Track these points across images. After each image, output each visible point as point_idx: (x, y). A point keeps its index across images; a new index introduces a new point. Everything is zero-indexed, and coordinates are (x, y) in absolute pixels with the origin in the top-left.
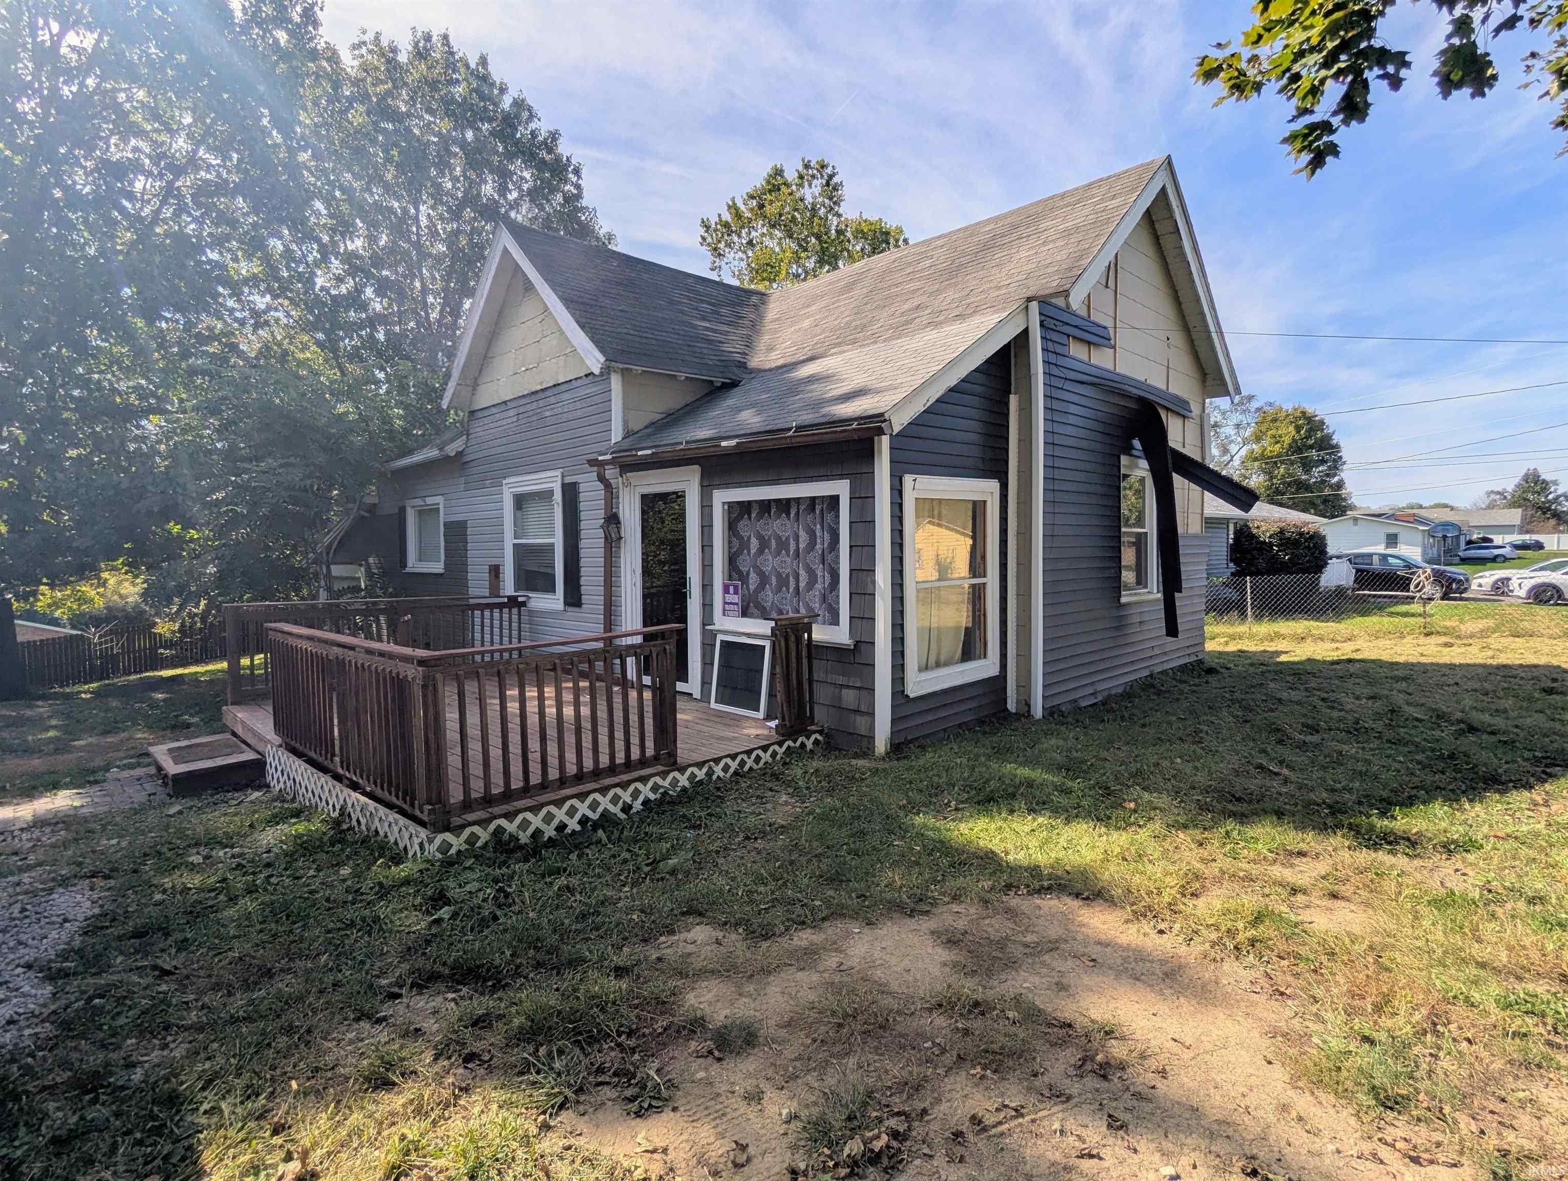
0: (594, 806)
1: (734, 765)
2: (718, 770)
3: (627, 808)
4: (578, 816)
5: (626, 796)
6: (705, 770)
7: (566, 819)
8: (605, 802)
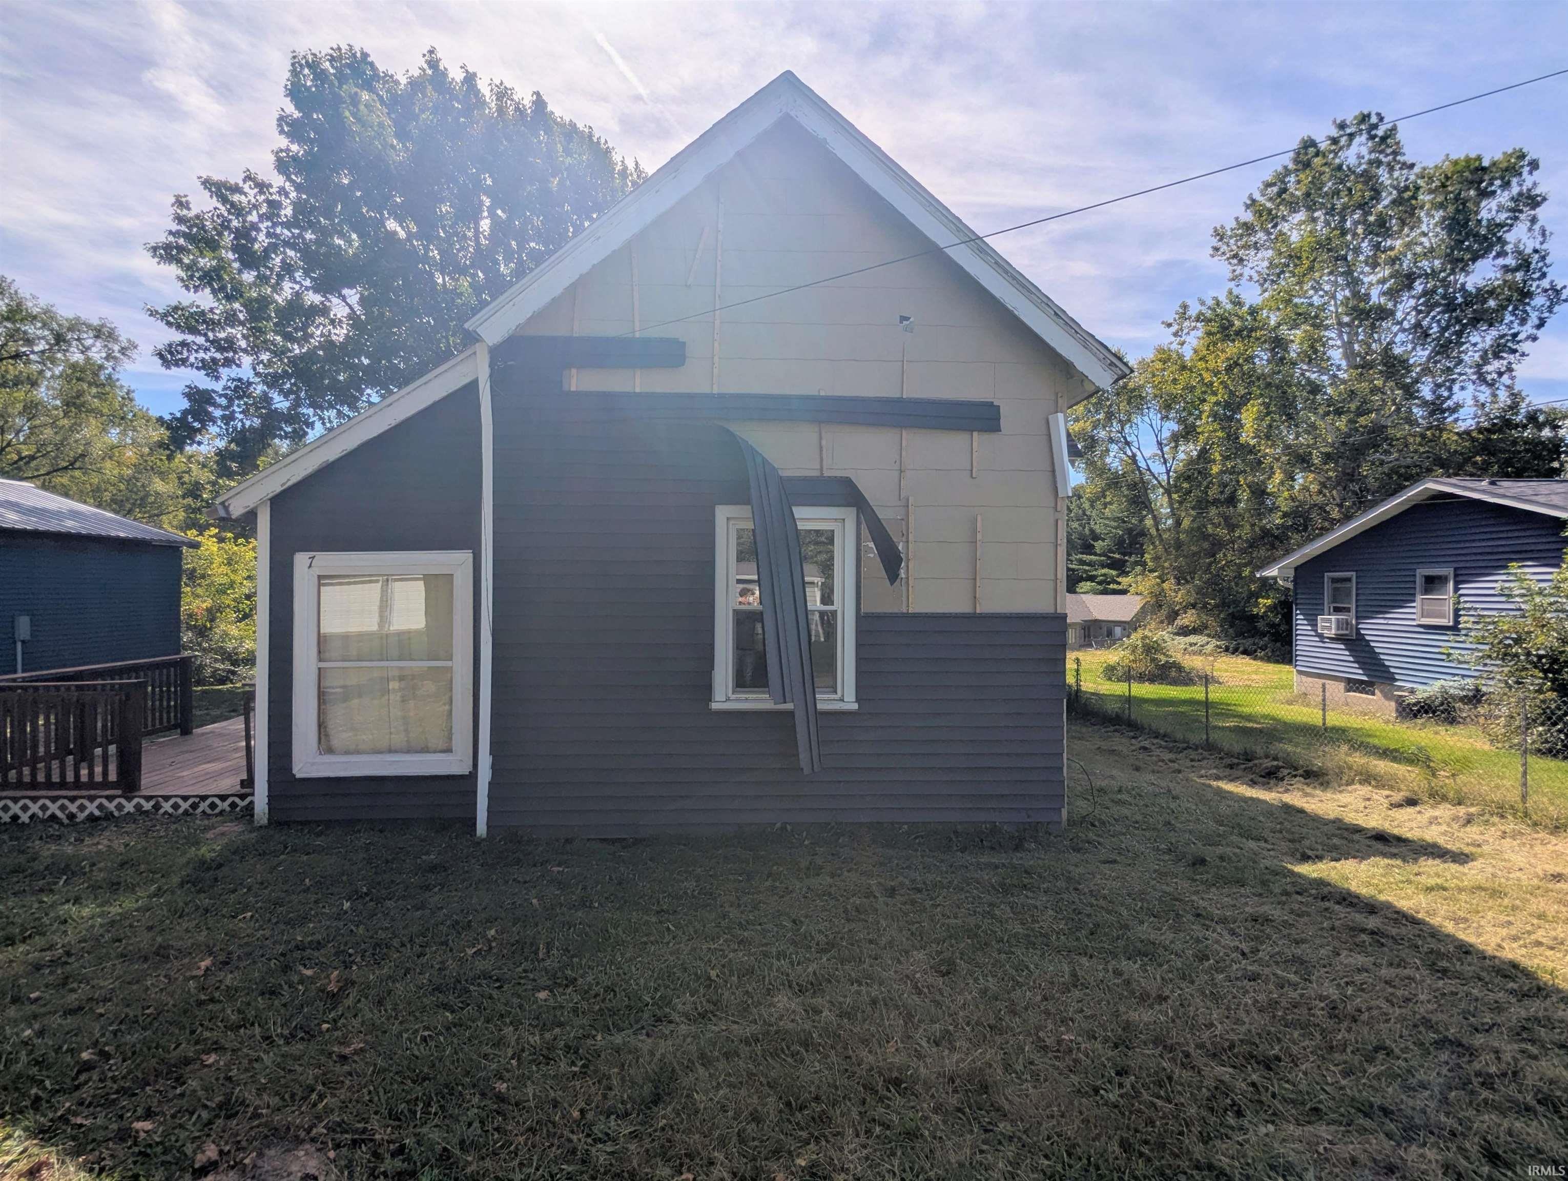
0: (44, 808)
1: (185, 806)
2: (167, 806)
3: (72, 816)
4: (29, 813)
5: (73, 808)
6: (152, 803)
7: (20, 813)
8: (53, 808)
